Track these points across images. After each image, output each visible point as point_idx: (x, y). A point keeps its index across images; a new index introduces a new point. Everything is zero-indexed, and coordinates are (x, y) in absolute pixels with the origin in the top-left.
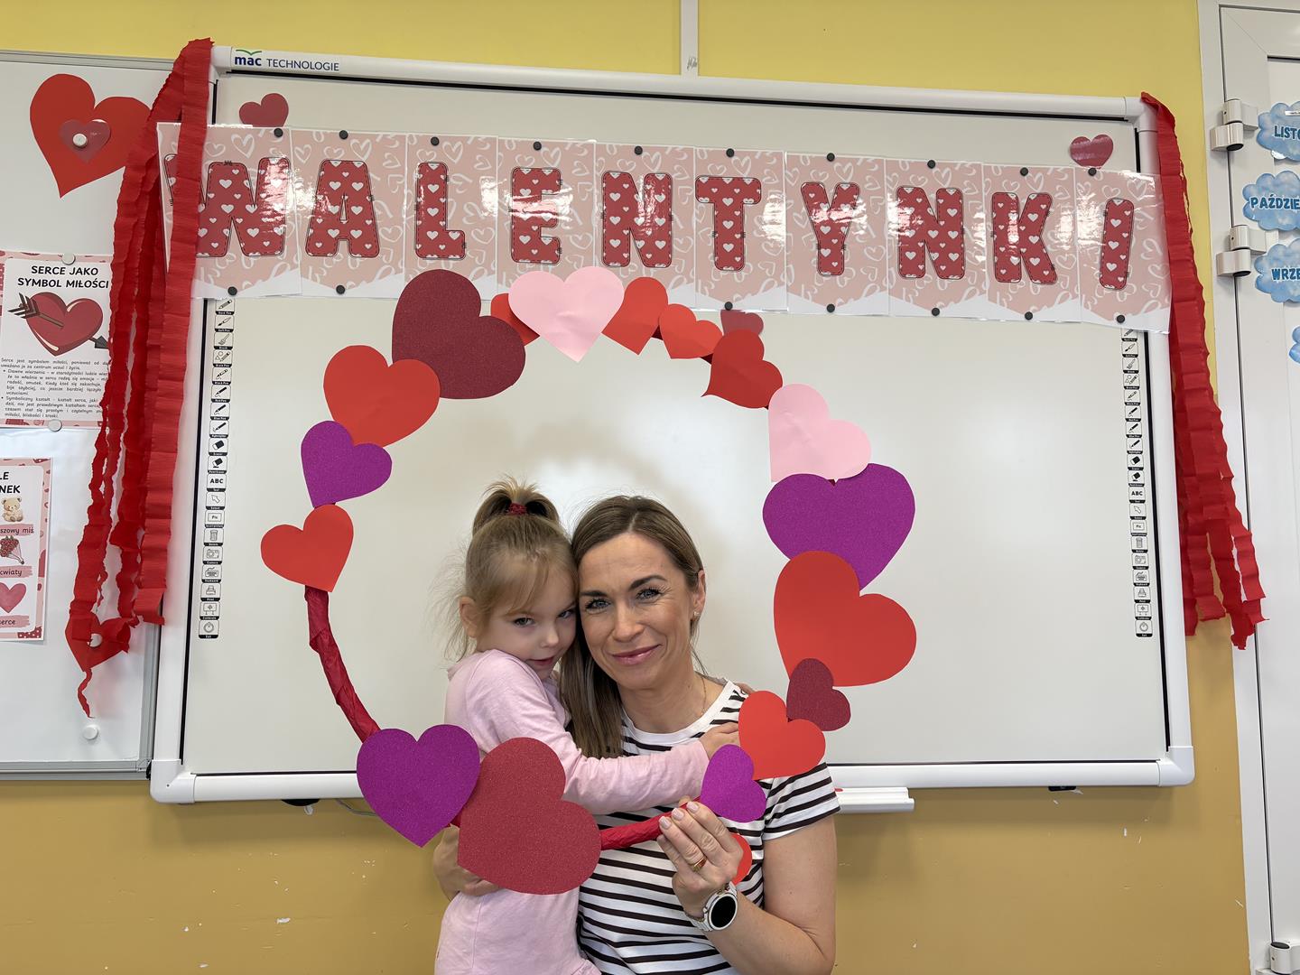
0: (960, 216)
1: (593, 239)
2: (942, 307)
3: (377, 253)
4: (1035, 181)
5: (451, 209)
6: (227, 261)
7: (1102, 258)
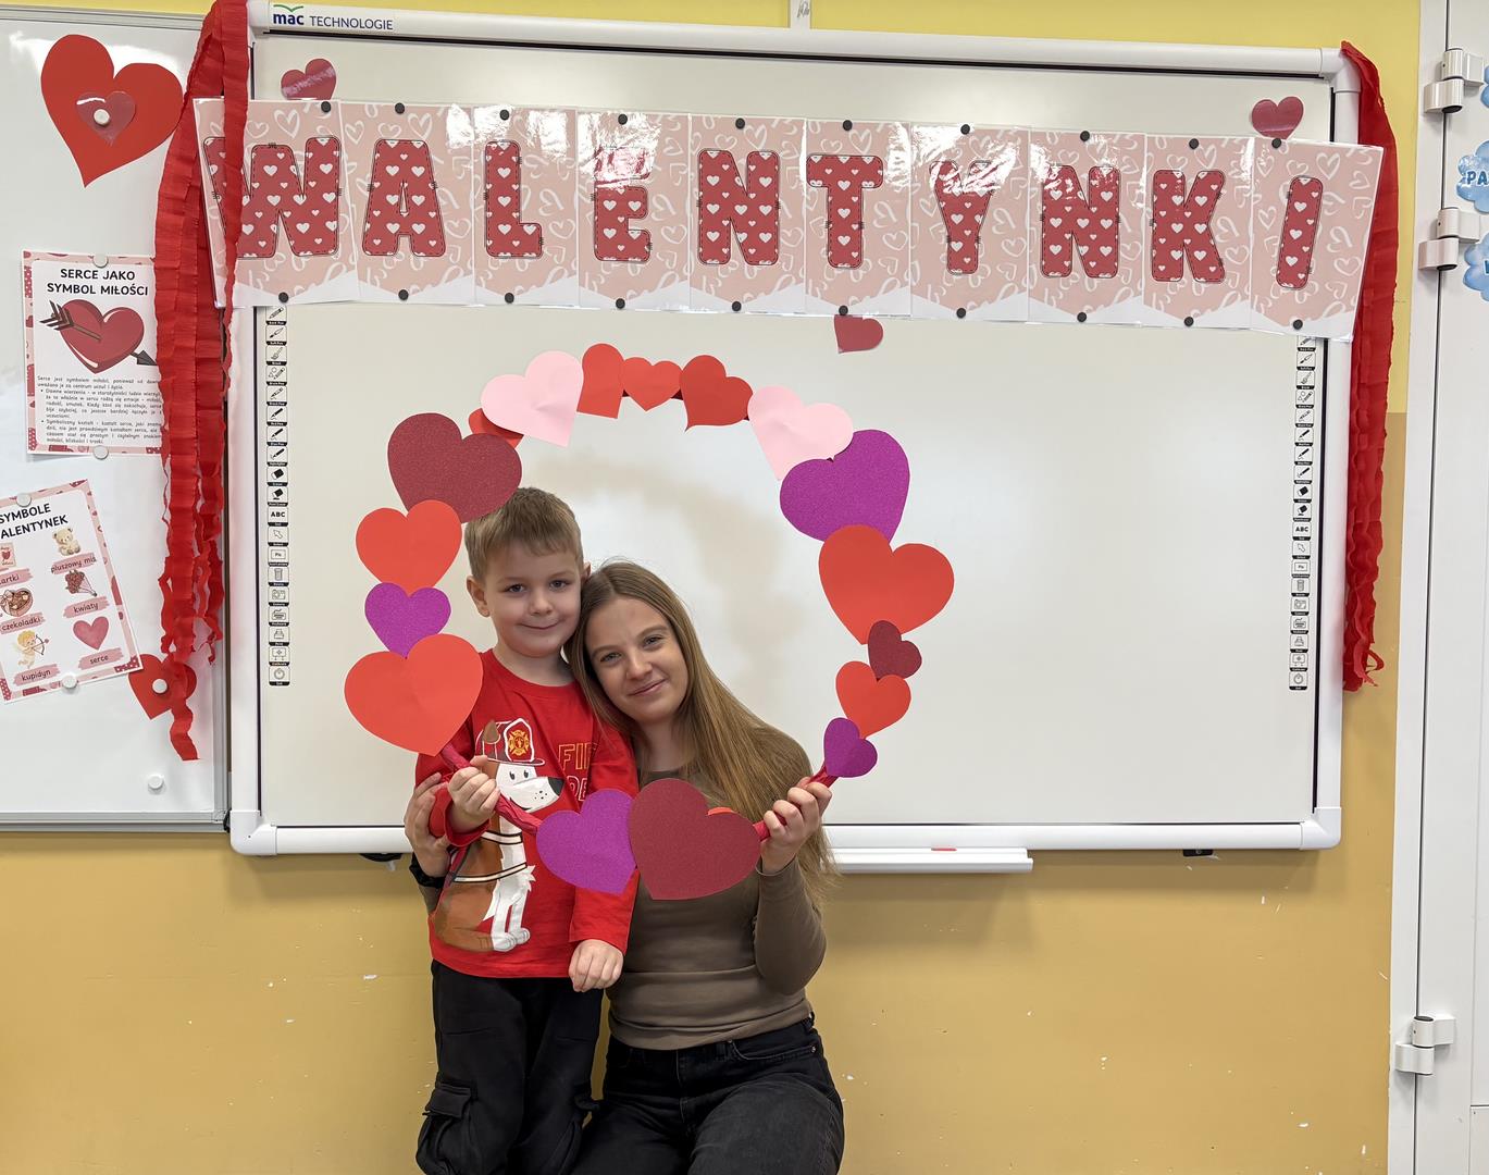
0: (1115, 201)
1: (687, 231)
2: (1089, 311)
3: (443, 250)
4: (1206, 155)
5: (526, 195)
6: (277, 262)
7: (1282, 250)
